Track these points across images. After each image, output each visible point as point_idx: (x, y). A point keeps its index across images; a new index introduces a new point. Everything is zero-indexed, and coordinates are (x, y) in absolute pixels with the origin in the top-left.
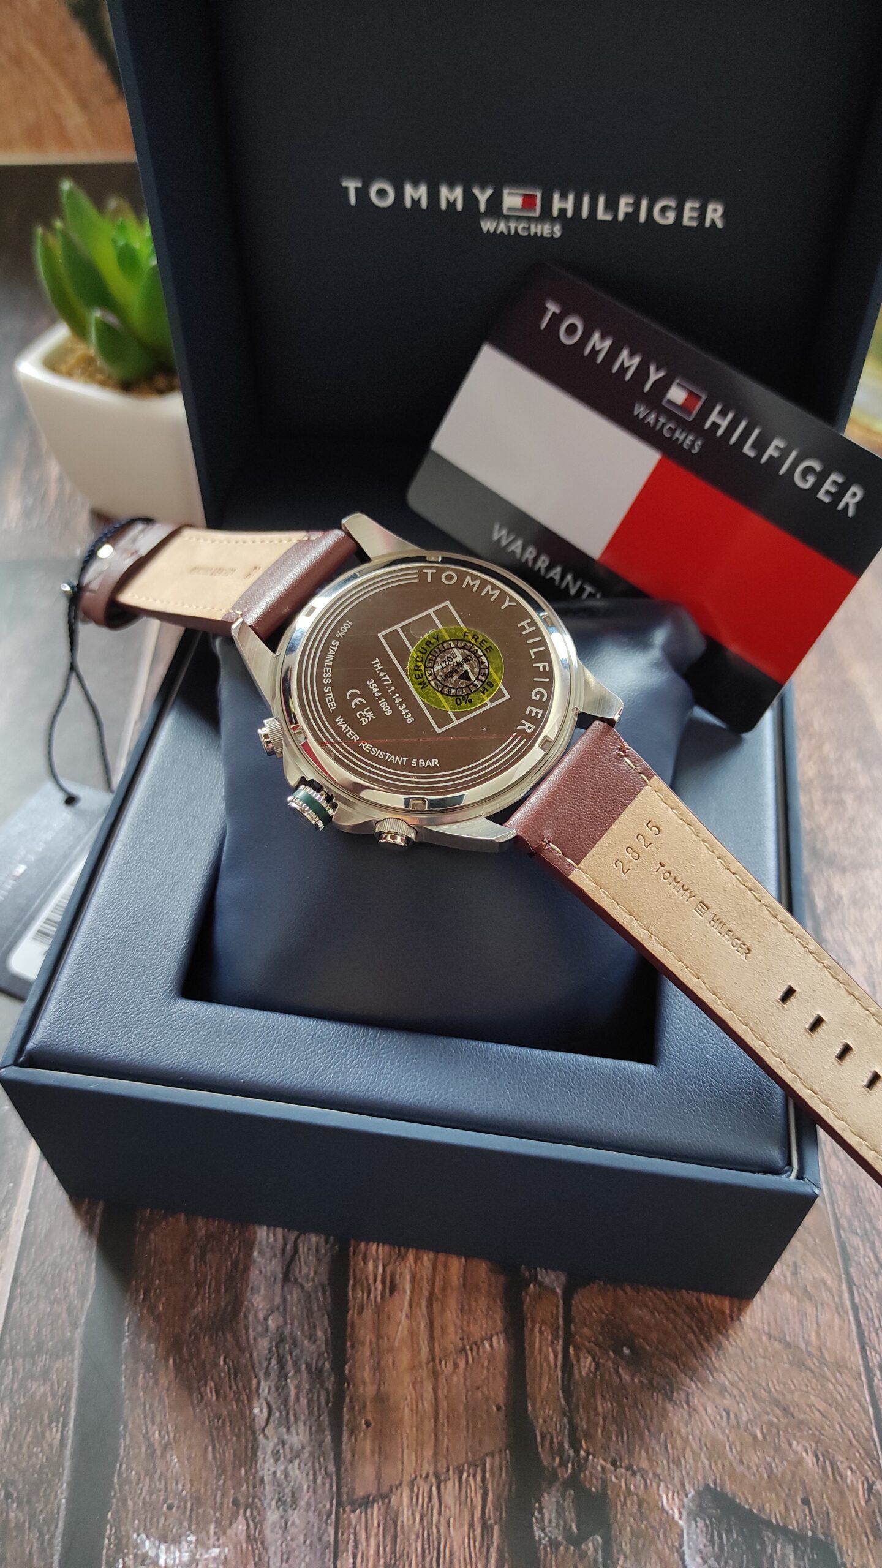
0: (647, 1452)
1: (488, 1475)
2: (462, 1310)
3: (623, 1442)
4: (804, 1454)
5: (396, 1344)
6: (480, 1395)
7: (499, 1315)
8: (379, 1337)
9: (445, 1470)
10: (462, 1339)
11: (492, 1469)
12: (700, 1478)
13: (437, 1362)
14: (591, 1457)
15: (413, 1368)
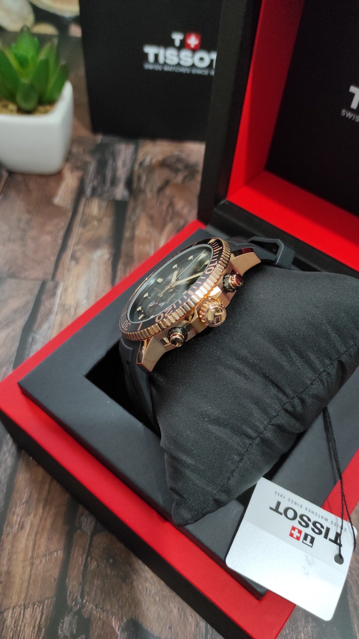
0: (111, 603)
1: (45, 607)
2: (48, 539)
3: (102, 598)
4: (174, 608)
5: (19, 550)
6: (48, 574)
7: (62, 542)
8: (13, 547)
9: (28, 604)
10: (46, 550)
11: (47, 605)
12: (130, 615)
13: (34, 559)
14: (88, 603)
15: (24, 561)
